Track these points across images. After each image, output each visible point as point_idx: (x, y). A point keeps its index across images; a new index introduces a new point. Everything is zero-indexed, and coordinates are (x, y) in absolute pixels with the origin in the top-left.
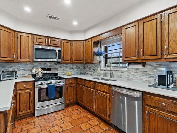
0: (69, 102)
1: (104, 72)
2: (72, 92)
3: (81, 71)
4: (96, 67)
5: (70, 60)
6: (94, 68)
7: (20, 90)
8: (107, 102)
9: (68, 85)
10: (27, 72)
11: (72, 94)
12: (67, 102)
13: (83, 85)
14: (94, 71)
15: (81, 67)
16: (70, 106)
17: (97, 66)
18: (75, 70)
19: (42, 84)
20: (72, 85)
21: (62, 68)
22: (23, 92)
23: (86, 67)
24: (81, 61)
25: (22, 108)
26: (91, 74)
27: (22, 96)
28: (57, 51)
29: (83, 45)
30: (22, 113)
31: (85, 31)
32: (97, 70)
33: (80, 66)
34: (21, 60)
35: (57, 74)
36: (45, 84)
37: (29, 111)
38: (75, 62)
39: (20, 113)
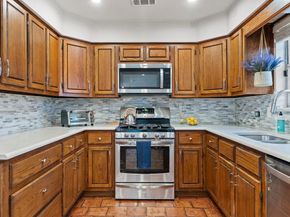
0: (186, 186)
1: (280, 118)
2: (195, 164)
3: (231, 117)
4: (263, 106)
5: (193, 89)
6: (259, 109)
7: (92, 144)
8: (257, 203)
9: (183, 147)
10: (114, 116)
11: (194, 169)
12: (183, 186)
13: (214, 149)
14: (259, 115)
15: (232, 107)
16: (191, 197)
17: (266, 103)
18: (214, 113)
19: (126, 138)
20: (194, 147)
21: (181, 107)
22: (97, 148)
23: (241, 106)
24: (221, 91)
25: (96, 178)
26: (252, 125)
27: (96, 155)
28: (162, 71)
29: (224, 48)
30: (96, 186)
31: (228, 12)
32: (265, 112)
33: (226, 104)
34: (100, 92)
35: (167, 121)
36: (133, 138)
37: (107, 186)
38: (207, 92)
39: (93, 186)
